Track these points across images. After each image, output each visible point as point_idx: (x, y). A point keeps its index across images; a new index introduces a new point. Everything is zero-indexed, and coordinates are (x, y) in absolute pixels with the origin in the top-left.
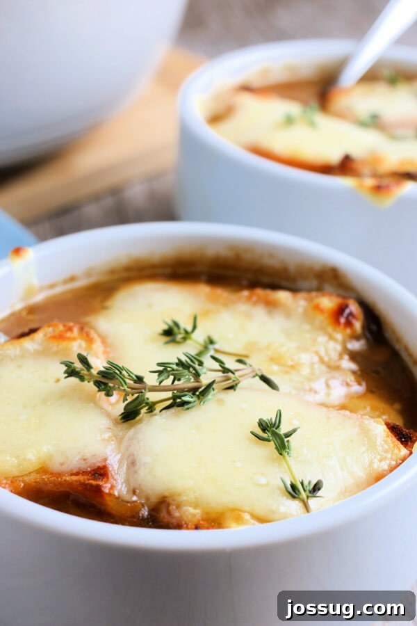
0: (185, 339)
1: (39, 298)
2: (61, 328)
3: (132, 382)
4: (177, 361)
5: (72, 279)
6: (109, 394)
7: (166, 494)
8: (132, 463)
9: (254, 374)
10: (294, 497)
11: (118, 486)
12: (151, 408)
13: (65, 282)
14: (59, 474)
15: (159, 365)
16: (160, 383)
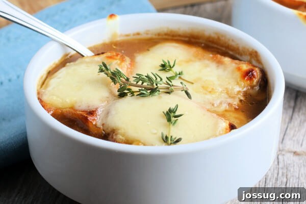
0: (169, 70)
1: (119, 39)
2: (115, 54)
3: (124, 80)
4: (146, 75)
5: (138, 34)
6: (115, 83)
7: (115, 128)
8: (107, 113)
9: (183, 89)
10: (165, 142)
11: (97, 121)
12: (132, 93)
13: (134, 35)
14: (76, 110)
15: (137, 75)
16: (137, 83)
